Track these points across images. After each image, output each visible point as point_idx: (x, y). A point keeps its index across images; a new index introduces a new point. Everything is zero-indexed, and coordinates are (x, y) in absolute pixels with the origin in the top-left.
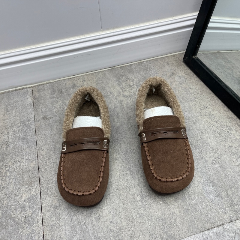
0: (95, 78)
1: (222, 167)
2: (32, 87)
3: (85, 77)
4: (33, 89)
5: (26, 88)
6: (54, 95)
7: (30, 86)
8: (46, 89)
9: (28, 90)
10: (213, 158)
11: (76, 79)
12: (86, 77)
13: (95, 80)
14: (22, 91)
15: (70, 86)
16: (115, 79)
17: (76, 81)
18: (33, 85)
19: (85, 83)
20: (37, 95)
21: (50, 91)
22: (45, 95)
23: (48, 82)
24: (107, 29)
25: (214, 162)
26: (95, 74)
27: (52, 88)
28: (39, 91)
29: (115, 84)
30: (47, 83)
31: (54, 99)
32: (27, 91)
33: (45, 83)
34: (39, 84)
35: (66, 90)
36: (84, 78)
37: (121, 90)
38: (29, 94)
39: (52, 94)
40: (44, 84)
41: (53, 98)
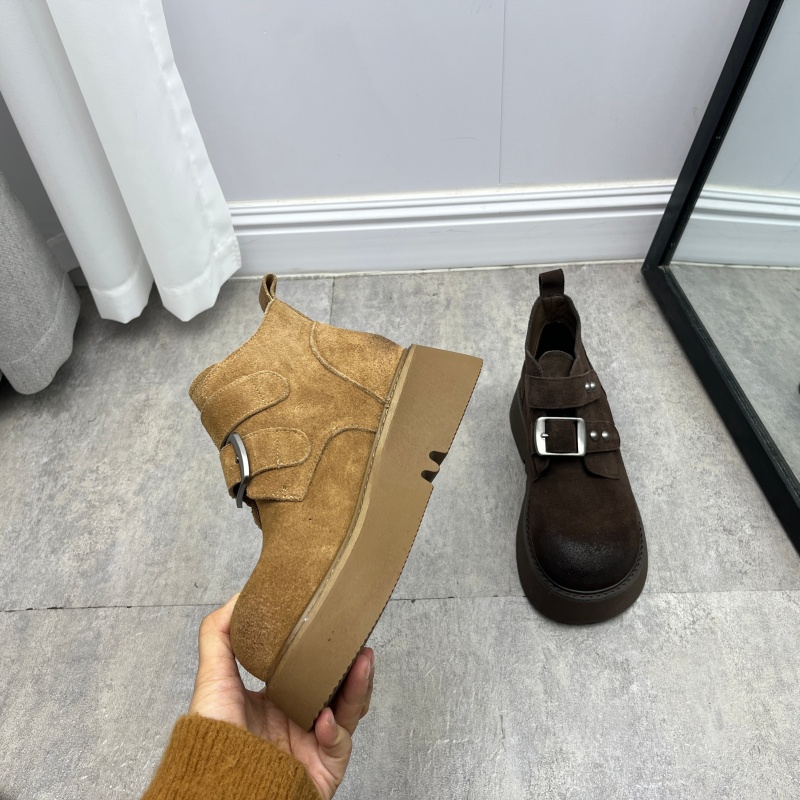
0: (466, 283)
1: (672, 503)
2: (334, 278)
3: (445, 276)
4: (336, 281)
5: (323, 278)
6: (375, 303)
7: (331, 275)
8: (361, 286)
9: (327, 283)
10: (660, 485)
11: (425, 277)
12: (447, 278)
13: (464, 286)
14: (313, 283)
15: (410, 290)
16: (507, 292)
17: (425, 281)
18: (336, 275)
19: (442, 289)
20: (342, 295)
21: (367, 291)
22: (357, 298)
23: (368, 273)
24: (511, 184)
25: (660, 491)
26: (467, 274)
27: (374, 286)
28: (346, 288)
29: (504, 303)
30: (365, 275)
31: (373, 310)
32: (323, 284)
33: (362, 273)
34: (349, 274)
35: (401, 297)
36: (443, 279)
37: (513, 318)
38: (327, 290)
39: (370, 300)
40: (358, 276)
41: (372, 307)
